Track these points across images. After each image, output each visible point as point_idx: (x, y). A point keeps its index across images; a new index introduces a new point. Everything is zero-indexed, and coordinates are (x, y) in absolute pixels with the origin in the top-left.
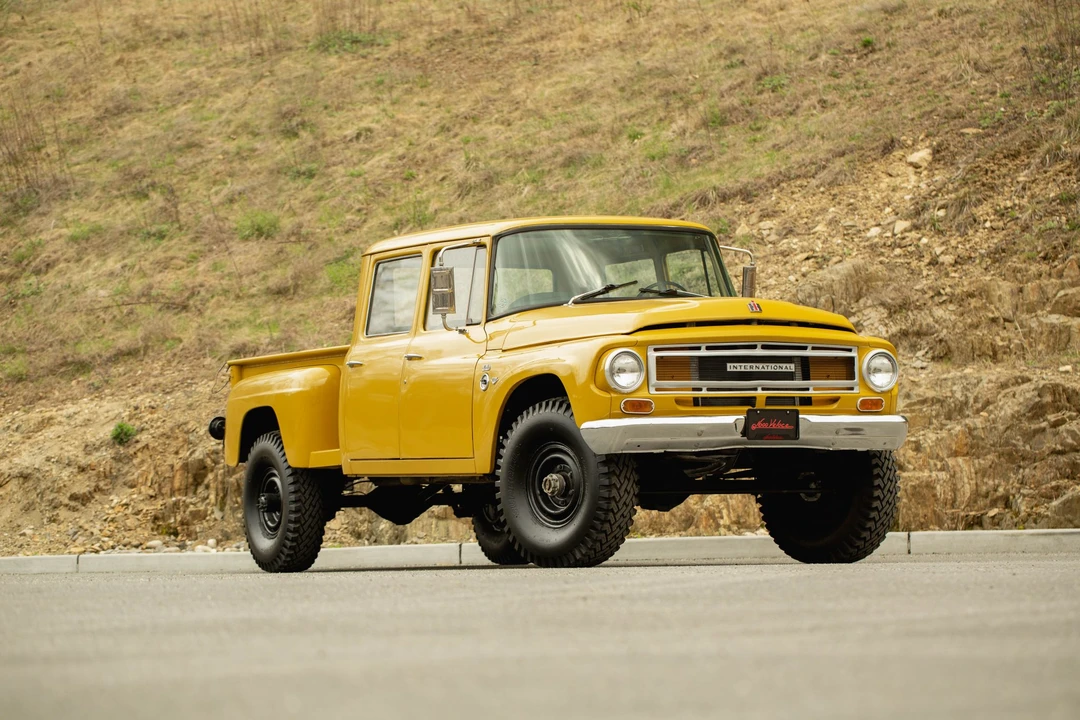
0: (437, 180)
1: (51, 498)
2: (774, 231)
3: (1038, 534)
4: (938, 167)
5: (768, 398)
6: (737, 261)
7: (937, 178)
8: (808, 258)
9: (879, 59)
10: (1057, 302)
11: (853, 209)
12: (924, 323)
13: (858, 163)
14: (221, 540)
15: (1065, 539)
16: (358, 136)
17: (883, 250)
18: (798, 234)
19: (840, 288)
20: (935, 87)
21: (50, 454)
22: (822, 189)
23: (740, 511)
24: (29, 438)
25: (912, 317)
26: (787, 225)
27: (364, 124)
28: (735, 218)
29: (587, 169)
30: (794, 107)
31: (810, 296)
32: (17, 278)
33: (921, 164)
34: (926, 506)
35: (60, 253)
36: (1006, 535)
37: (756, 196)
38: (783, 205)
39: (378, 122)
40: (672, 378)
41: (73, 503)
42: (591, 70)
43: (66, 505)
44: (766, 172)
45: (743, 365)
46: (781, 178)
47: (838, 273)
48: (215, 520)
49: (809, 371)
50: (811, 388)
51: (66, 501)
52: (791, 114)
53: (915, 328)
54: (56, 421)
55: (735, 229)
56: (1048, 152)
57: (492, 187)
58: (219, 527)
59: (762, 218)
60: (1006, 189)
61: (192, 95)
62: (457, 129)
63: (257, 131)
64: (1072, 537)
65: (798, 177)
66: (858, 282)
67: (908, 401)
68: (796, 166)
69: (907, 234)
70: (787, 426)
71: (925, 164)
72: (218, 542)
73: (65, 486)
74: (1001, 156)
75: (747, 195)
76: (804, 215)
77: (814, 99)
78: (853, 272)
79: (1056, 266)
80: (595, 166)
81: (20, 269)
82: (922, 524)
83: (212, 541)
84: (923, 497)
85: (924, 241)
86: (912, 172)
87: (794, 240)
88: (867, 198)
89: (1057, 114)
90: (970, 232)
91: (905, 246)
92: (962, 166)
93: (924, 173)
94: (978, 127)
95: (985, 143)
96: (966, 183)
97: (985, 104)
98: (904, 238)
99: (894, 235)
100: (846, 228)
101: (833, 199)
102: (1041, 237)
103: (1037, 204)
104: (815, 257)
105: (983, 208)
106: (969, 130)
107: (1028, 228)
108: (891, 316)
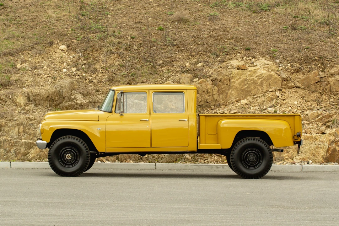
2: (29, 67)
3: (193, 165)
4: (71, 51)
7: (75, 55)
9: (11, 11)
11: (52, 62)
12: (96, 100)
13: (45, 48)
15: (201, 166)
17: (72, 77)
18: (39, 69)
19: (68, 87)
20: (44, 24)
22: (37, 55)
25: (91, 97)
26: (34, 66)
28: (13, 62)
31: (60, 89)
33: (64, 50)
36: (184, 165)
37: (15, 55)
38: (27, 59)
44: (14, 48)
46: (20, 50)
47: (66, 83)
53: (93, 101)
55: (16, 65)
56: (108, 51)
59: (23, 62)
60: (100, 61)
64: (202, 166)
66: (72, 86)
68: (24, 47)
69: (77, 72)
71: (65, 50)
74: (94, 51)
75: (12, 55)
76: (37, 63)
85: (84, 75)
86: (62, 52)
87: (39, 71)
88: (55, 59)
89: (100, 39)
90: (96, 73)
91: (78, 76)
92: (80, 52)
93: (67, 53)
94: (76, 40)
95: (82, 45)
96: (88, 58)
97: (70, 32)
98: (77, 73)
99: (73, 72)
100: (53, 68)
101: (43, 59)
102: (123, 77)
103: (113, 66)
104: (50, 77)
105: (97, 66)
106: (74, 41)
107: (115, 73)
108: (84, 97)
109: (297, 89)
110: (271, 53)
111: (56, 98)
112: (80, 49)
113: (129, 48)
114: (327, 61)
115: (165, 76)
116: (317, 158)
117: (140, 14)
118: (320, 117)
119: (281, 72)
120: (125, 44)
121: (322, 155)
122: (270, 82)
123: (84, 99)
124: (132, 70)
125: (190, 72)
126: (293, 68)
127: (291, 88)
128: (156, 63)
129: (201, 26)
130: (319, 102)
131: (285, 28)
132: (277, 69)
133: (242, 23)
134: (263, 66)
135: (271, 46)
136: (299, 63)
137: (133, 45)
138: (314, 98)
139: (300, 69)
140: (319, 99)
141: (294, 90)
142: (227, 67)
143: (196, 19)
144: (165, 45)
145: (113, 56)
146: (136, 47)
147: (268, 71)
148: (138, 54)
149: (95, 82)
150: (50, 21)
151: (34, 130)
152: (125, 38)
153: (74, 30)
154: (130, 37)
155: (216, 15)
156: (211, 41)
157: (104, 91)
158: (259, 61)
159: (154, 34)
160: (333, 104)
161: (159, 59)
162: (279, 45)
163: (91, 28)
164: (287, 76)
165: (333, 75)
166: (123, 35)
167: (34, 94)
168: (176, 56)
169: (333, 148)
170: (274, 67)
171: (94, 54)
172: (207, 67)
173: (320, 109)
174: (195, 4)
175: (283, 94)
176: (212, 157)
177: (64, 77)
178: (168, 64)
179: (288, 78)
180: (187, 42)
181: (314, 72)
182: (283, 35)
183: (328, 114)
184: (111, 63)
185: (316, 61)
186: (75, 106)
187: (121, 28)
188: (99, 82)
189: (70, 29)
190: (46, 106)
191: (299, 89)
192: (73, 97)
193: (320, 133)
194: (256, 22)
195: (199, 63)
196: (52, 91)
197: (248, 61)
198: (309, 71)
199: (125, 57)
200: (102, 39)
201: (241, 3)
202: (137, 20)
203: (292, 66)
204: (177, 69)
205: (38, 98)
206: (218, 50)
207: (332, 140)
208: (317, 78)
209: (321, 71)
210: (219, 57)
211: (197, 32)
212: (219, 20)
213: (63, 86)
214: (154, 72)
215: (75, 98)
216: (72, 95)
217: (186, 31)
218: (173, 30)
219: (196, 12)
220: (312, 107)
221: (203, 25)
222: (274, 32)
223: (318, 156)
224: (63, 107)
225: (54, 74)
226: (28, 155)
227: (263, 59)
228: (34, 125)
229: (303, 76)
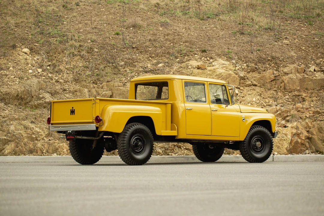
4: (34, 54)
7: (38, 57)
8: (15, 77)
10: (103, 95)
12: (64, 98)
13: (8, 50)
18: (5, 70)
25: (59, 96)
31: (29, 88)
33: (27, 52)
56: (70, 53)
60: (64, 62)
74: (57, 53)
76: (3, 64)
79: (99, 85)
85: (50, 75)
86: (25, 55)
87: (5, 72)
88: (19, 61)
89: (61, 42)
90: (61, 74)
91: (44, 76)
92: (43, 54)
93: (30, 55)
94: (38, 43)
95: (44, 48)
96: (52, 60)
97: (30, 37)
98: (43, 74)
99: (39, 73)
100: (19, 69)
101: (8, 60)
102: (88, 77)
103: (77, 67)
104: (17, 77)
105: (61, 67)
106: (36, 44)
107: (79, 74)
108: (52, 96)
109: (254, 87)
110: (227, 55)
111: (25, 96)
112: (43, 52)
113: (90, 51)
114: (279, 61)
115: (129, 75)
116: (281, 150)
117: (95, 21)
118: (278, 112)
119: (239, 71)
120: (86, 47)
121: (286, 147)
122: (229, 80)
123: (52, 98)
124: (96, 71)
125: (152, 71)
126: (249, 68)
127: (248, 87)
128: (118, 64)
129: (155, 31)
130: (275, 99)
131: (234, 33)
132: (234, 69)
133: (193, 28)
134: (222, 66)
135: (225, 48)
136: (254, 63)
137: (94, 48)
138: (271, 95)
139: (255, 68)
140: (275, 96)
141: (251, 88)
142: (187, 67)
143: (149, 25)
144: (125, 48)
145: (76, 58)
146: (97, 50)
147: (227, 70)
148: (100, 56)
149: (61, 82)
150: (9, 27)
151: (7, 126)
152: (85, 42)
153: (34, 35)
154: (90, 41)
155: (167, 22)
156: (168, 44)
157: (71, 90)
158: (217, 61)
159: (112, 38)
160: (289, 100)
161: (120, 60)
162: (232, 48)
163: (50, 33)
164: (245, 75)
165: (286, 74)
166: (83, 39)
167: (3, 93)
168: (137, 57)
169: (296, 140)
170: (231, 67)
171: (57, 56)
172: (167, 67)
173: (278, 105)
174: (144, 13)
175: (241, 91)
176: (182, 150)
177: (30, 77)
178: (130, 65)
179: (245, 76)
180: (145, 45)
181: (269, 71)
182: (233, 38)
183: (286, 109)
184: (75, 64)
185: (269, 61)
186: (44, 104)
187: (79, 33)
188: (66, 82)
189: (30, 34)
190: (16, 105)
191: (256, 87)
192: (41, 96)
193: (283, 126)
194: (206, 28)
195: (159, 64)
196: (22, 90)
197: (207, 61)
198: (265, 70)
199: (87, 59)
200: (63, 43)
201: (188, 12)
202: (93, 26)
203: (248, 66)
204: (140, 69)
205: (8, 96)
206: (176, 52)
207: (294, 132)
208: (272, 77)
209: (276, 70)
210: (178, 58)
211: (153, 36)
212: (171, 26)
213: (32, 85)
214: (118, 72)
215: (43, 96)
216: (41, 94)
217: (142, 35)
218: (130, 35)
219: (147, 19)
220: (270, 103)
221: (157, 30)
222: (224, 36)
223: (282, 148)
224: (32, 106)
225: (21, 75)
226: (3, 151)
227: (220, 59)
228: (7, 122)
229: (259, 75)
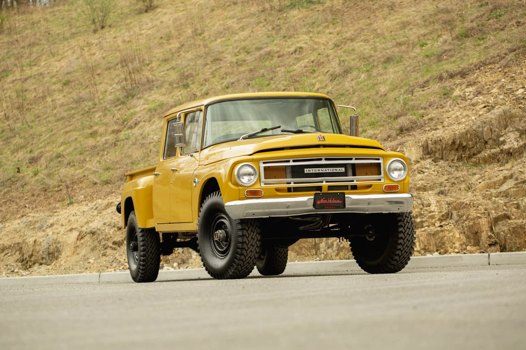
0: (324, 73)
1: (104, 243)
2: (472, 93)
5: (329, 186)
6: (450, 110)
8: (485, 107)
11: (513, 79)
13: (521, 55)
14: (180, 264)
16: (296, 51)
17: (522, 101)
18: (483, 94)
19: (496, 122)
21: (106, 221)
22: (500, 69)
23: (426, 243)
24: (100, 213)
26: (479, 89)
27: (298, 45)
28: (454, 87)
29: (394, 64)
30: (504, 26)
32: (121, 131)
34: (520, 238)
35: (142, 117)
37: (467, 75)
38: (480, 79)
39: (306, 43)
40: (275, 178)
41: (114, 246)
42: (414, 11)
43: (111, 247)
44: (474, 62)
45: (314, 169)
46: (481, 64)
47: (495, 114)
48: (179, 253)
49: (355, 171)
50: (355, 180)
51: (111, 245)
52: (502, 30)
54: (114, 204)
55: (453, 93)
57: (347, 75)
58: (180, 257)
59: (469, 85)
61: (225, 34)
62: (342, 46)
63: (249, 51)
65: (490, 63)
66: (505, 119)
67: (516, 182)
68: (490, 58)
70: (338, 201)
72: (179, 264)
73: (111, 237)
75: (463, 74)
76: (488, 84)
77: (514, 22)
78: (503, 114)
80: (398, 62)
81: (123, 127)
82: (518, 248)
83: (175, 264)
84: (519, 233)
87: (481, 97)
101: (504, 75)
104: (488, 106)
108: (520, 136)
111: (470, 143)
123: (517, 141)
167: (434, 140)
177: (508, 104)
186: (499, 155)
190: (453, 160)
192: (502, 139)
196: (463, 131)
205: (440, 146)
213: (487, 120)
215: (505, 140)
216: (503, 136)
224: (479, 160)
